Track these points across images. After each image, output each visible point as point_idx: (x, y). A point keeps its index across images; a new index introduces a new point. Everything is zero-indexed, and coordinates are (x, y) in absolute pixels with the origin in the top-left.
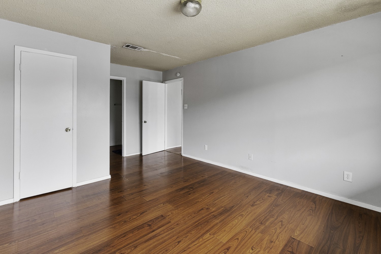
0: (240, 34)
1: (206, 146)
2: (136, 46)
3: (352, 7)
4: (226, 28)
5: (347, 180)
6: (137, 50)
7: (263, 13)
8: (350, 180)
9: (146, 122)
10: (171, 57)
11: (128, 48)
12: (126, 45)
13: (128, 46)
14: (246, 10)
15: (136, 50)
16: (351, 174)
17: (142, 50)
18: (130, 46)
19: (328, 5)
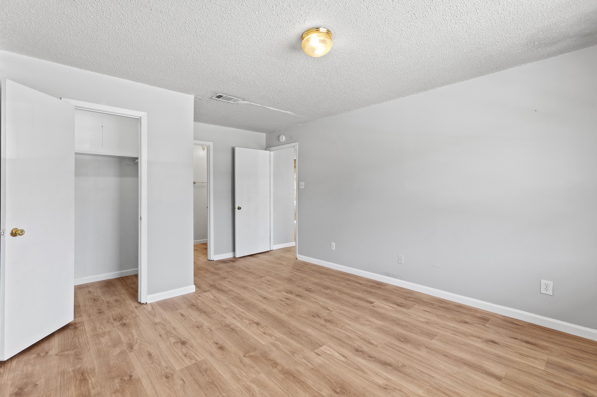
0: (385, 80)
1: (334, 244)
2: (231, 96)
3: (549, 41)
4: (365, 70)
5: (546, 293)
6: (233, 102)
7: (420, 50)
8: (550, 292)
9: (241, 208)
10: (280, 112)
11: (220, 99)
12: (217, 95)
13: (220, 97)
14: (394, 46)
15: (230, 102)
16: (551, 283)
17: (240, 102)
18: (222, 96)
19: (515, 39)
